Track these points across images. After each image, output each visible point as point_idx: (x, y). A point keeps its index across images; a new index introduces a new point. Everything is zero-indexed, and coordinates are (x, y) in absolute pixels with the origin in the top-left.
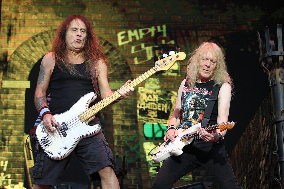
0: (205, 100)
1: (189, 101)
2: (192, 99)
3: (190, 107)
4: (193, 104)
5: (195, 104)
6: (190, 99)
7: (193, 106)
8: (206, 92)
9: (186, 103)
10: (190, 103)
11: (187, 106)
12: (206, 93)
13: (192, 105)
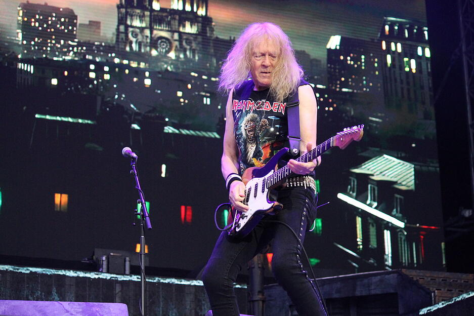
0: (268, 119)
1: (244, 124)
2: (249, 121)
3: (247, 135)
4: (251, 131)
5: (253, 129)
6: (244, 122)
7: (251, 133)
8: (267, 104)
9: (240, 129)
10: (245, 130)
11: (241, 134)
12: (267, 107)
13: (249, 132)
